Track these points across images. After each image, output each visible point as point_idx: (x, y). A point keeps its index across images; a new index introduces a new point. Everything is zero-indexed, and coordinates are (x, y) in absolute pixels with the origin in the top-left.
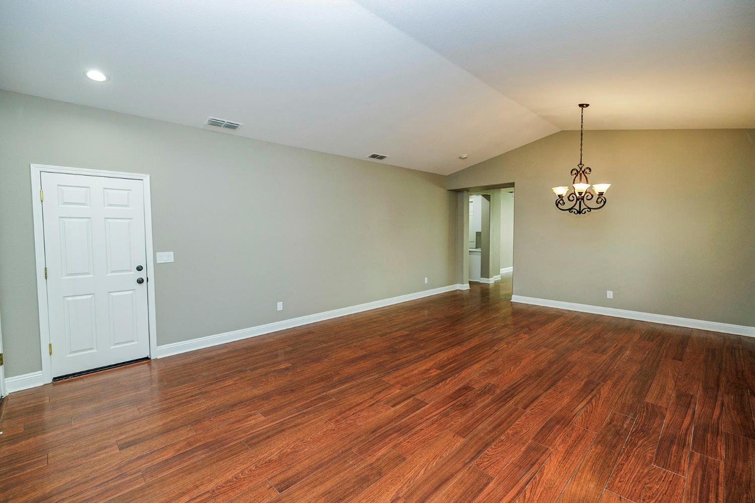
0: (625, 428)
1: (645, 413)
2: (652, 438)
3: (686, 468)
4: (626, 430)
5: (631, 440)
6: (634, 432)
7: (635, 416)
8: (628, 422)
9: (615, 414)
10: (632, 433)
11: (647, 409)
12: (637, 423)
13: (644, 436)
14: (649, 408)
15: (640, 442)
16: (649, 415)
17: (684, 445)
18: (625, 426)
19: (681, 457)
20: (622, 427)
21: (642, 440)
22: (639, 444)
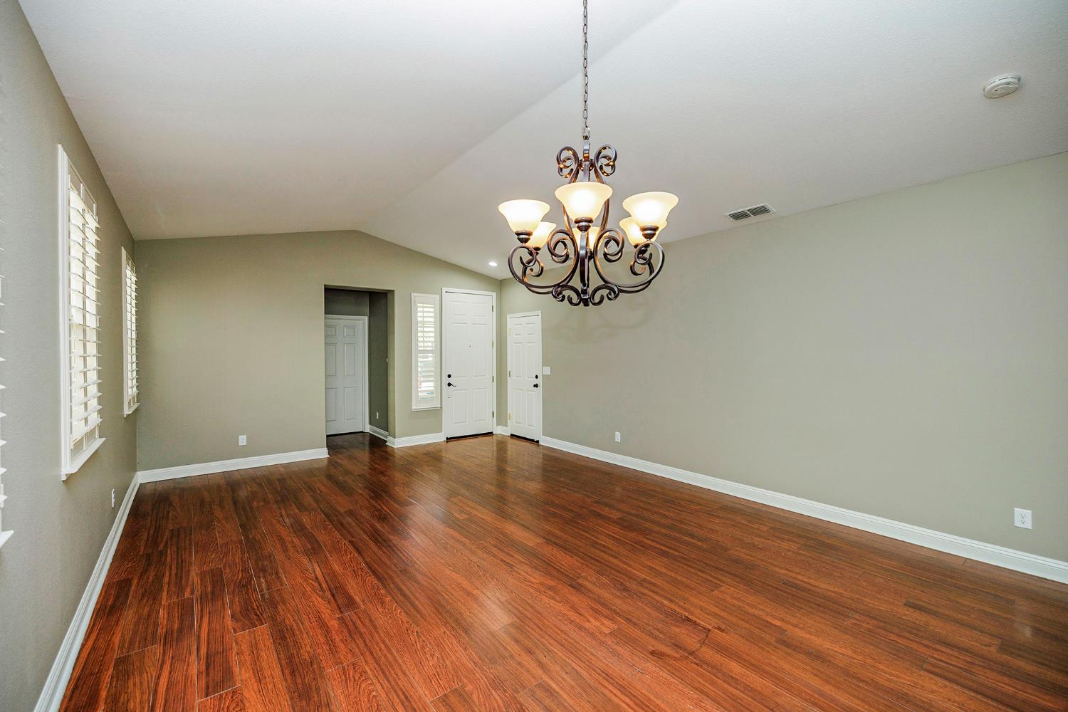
0: (262, 579)
1: (256, 608)
2: (232, 586)
3: (195, 579)
4: (259, 577)
5: (249, 573)
6: (251, 581)
7: (263, 596)
8: (264, 586)
9: (282, 585)
10: (252, 578)
11: (256, 615)
12: (255, 590)
13: (240, 582)
14: (255, 617)
15: (240, 576)
16: (249, 608)
17: (201, 598)
18: (263, 580)
19: (201, 585)
20: (264, 578)
21: (239, 578)
22: (240, 573)
